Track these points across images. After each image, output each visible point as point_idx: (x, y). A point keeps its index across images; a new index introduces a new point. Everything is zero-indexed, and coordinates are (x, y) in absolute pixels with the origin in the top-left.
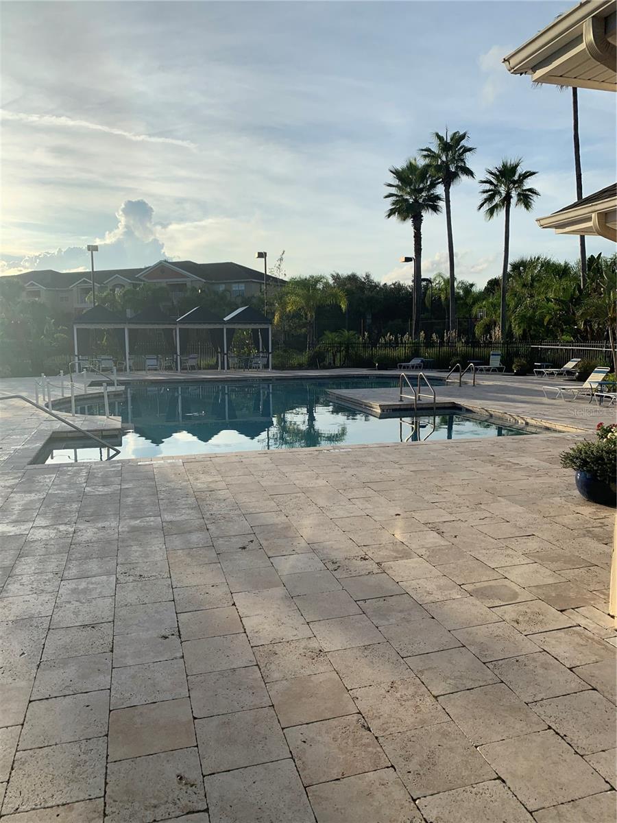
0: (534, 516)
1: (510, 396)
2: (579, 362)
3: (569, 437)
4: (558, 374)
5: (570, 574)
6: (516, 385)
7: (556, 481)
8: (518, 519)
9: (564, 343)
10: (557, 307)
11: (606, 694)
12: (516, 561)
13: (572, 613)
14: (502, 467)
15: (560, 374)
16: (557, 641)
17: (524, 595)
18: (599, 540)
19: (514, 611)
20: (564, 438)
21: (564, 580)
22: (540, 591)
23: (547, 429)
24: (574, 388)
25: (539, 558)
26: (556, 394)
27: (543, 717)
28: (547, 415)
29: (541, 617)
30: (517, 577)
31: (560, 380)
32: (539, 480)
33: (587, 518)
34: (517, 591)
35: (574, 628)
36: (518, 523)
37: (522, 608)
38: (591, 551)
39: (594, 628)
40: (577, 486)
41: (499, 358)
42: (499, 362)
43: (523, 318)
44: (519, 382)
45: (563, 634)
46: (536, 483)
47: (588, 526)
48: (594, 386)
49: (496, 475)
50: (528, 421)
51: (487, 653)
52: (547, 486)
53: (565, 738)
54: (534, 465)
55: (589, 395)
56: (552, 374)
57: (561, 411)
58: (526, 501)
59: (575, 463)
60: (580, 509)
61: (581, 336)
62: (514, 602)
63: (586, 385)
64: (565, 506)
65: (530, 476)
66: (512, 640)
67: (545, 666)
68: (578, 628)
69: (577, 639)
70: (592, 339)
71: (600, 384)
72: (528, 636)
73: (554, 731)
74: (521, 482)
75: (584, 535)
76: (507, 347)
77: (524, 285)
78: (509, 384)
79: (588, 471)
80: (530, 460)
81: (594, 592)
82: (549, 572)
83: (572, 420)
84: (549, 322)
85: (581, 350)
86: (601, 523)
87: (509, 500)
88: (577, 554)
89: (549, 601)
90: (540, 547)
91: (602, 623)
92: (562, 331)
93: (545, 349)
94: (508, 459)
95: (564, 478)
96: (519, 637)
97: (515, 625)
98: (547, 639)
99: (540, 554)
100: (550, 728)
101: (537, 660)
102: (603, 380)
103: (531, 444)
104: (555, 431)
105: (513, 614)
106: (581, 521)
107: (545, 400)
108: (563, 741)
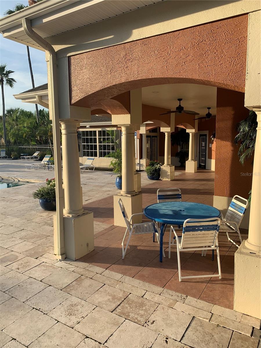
0: (24, 221)
1: (11, 169)
2: (39, 153)
3: (36, 185)
4: (31, 158)
5: (39, 242)
6: (13, 164)
7: (32, 204)
8: (17, 224)
9: (32, 145)
10: (28, 130)
11: (54, 286)
12: (17, 242)
13: (41, 258)
14: (8, 202)
15: (32, 158)
16: (35, 271)
17: (20, 256)
18: (50, 226)
19: (16, 265)
20: (35, 186)
21: (37, 245)
22: (27, 253)
23: (28, 182)
24: (38, 164)
25: (26, 239)
26: (30, 167)
27: (30, 305)
28: (27, 176)
29: (28, 263)
30: (17, 249)
31: (32, 161)
32: (25, 205)
33: (45, 218)
34: (18, 255)
35: (42, 264)
36: (17, 226)
37: (20, 262)
38: (47, 231)
39: (49, 262)
40: (41, 205)
41: (5, 152)
42: (5, 154)
43: (14, 135)
44: (15, 163)
45: (37, 268)
46: (24, 207)
47: (46, 221)
48: (46, 163)
49: (6, 206)
50: (20, 179)
51: (5, 287)
52: (29, 207)
53: (39, 310)
54: (22, 198)
55: (44, 166)
56: (29, 158)
57: (33, 174)
58: (20, 215)
59: (39, 196)
60: (42, 214)
61: (39, 143)
62: (16, 261)
63: (42, 162)
64: (36, 214)
65: (21, 204)
66: (16, 277)
67: (31, 284)
68: (43, 263)
69: (43, 268)
70: (43, 144)
71: (48, 162)
72: (23, 274)
73: (35, 309)
74: (17, 207)
75: (44, 225)
76: (8, 147)
77: (13, 120)
78: (10, 164)
79: (44, 199)
80: (21, 197)
81: (49, 247)
82: (31, 244)
83: (37, 177)
84: (25, 136)
85: (40, 148)
86: (51, 218)
87: (13, 216)
88: (42, 233)
89: (31, 256)
90: (26, 234)
91: (52, 259)
92: (31, 140)
93: (25, 148)
94: (11, 198)
95: (35, 203)
96: (19, 275)
97: (17, 270)
98: (31, 272)
99: (27, 237)
100: (34, 308)
101: (27, 282)
102: (49, 160)
103: (21, 190)
104: (31, 183)
105: (16, 266)
106: (43, 219)
107: (26, 170)
108: (39, 311)
